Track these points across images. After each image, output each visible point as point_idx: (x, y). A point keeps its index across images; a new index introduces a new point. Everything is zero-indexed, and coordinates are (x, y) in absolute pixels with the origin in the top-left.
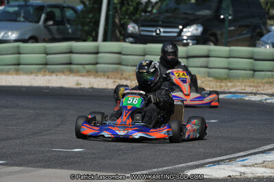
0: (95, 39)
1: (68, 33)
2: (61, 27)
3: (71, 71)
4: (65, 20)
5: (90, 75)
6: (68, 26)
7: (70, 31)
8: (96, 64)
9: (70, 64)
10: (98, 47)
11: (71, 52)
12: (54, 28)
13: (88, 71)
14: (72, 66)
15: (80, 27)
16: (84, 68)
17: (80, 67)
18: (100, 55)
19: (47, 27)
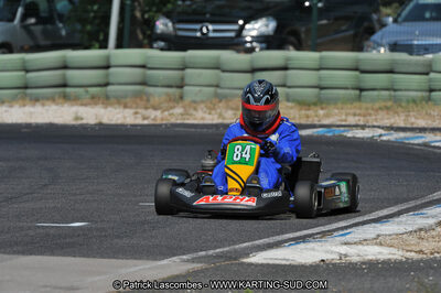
0: (104, 45)
1: (61, 36)
2: (49, 27)
3: (66, 98)
4: (56, 16)
5: (96, 104)
6: (61, 25)
7: (64, 33)
8: (107, 84)
9: (65, 85)
10: (108, 58)
11: (65, 67)
12: (38, 29)
13: (93, 97)
14: (68, 90)
15: (79, 27)
16: (87, 92)
17: (81, 90)
18: (112, 70)
19: (26, 28)
